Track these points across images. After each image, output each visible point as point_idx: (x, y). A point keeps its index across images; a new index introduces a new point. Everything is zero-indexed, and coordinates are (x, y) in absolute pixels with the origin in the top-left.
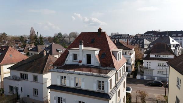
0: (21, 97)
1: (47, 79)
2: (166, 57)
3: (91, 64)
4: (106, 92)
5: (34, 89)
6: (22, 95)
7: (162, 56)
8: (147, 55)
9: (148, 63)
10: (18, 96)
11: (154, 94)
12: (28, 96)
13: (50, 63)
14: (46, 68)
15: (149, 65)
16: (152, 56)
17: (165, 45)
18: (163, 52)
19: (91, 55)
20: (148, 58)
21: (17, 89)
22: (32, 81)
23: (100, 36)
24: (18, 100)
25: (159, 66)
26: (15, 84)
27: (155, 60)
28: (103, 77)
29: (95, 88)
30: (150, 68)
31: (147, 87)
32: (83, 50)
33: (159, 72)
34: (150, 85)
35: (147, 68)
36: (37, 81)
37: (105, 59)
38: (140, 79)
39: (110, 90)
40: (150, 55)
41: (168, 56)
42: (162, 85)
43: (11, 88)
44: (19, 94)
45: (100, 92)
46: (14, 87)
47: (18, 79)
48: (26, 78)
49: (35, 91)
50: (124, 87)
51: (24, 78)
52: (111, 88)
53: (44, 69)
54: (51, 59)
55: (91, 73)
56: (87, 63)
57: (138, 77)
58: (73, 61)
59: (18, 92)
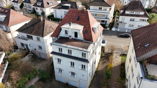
0: (30, 50)
1: (47, 39)
2: (138, 14)
3: (77, 37)
4: (86, 59)
5: (38, 46)
6: (31, 49)
7: (134, 13)
8: (123, 12)
9: (122, 18)
10: (29, 50)
11: (122, 45)
12: (35, 49)
13: (47, 28)
14: (45, 32)
15: (123, 20)
16: (127, 12)
17: (140, 3)
18: (136, 9)
19: (77, 32)
20: (123, 14)
21: (27, 45)
22: (36, 40)
23: (84, 14)
24: (29, 52)
25: (131, 20)
26: (24, 42)
27: (129, 16)
28: (85, 51)
29: (80, 56)
30: (124, 22)
31: (119, 38)
32: (72, 29)
33: (130, 26)
34: (121, 36)
35: (121, 22)
36: (40, 40)
37: (87, 35)
38: (115, 30)
39: (89, 56)
40: (125, 12)
41: (139, 13)
42: (129, 37)
43: (22, 44)
44: (29, 49)
45: (83, 58)
46: (24, 44)
47: (26, 38)
48: (31, 38)
49: (40, 47)
50: (99, 54)
51: (30, 38)
52: (90, 55)
53: (44, 34)
54: (47, 24)
55: (78, 48)
56: (75, 37)
57: (114, 29)
58: (65, 35)
59: (28, 47)
